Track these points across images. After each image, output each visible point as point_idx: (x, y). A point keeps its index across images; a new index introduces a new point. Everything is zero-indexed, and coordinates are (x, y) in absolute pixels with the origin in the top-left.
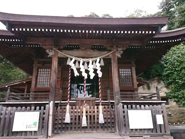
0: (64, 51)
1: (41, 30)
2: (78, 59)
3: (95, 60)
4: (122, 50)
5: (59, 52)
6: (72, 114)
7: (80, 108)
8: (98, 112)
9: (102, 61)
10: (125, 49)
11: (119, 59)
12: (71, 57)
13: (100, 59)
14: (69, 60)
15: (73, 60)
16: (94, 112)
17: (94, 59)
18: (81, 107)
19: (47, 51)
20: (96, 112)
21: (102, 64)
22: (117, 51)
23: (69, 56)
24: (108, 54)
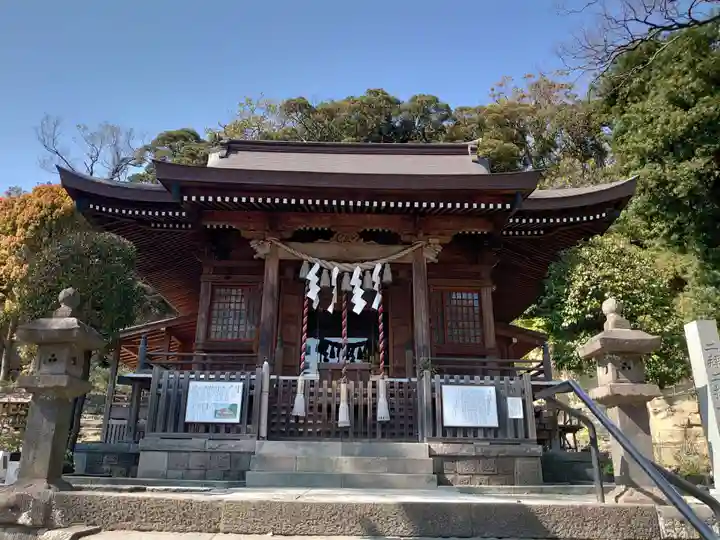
0: (293, 244)
1: (248, 200)
2: (328, 264)
3: (370, 268)
4: (440, 244)
5: (283, 246)
6: (312, 399)
7: (330, 386)
8: (374, 395)
9: (388, 270)
10: (447, 240)
11: (431, 265)
12: (311, 259)
13: (383, 267)
14: (305, 265)
15: (316, 268)
16: (365, 396)
17: (367, 265)
18: (334, 383)
19: (253, 244)
20: (370, 395)
21: (388, 277)
22: (426, 246)
23: (305, 257)
24: (403, 254)
